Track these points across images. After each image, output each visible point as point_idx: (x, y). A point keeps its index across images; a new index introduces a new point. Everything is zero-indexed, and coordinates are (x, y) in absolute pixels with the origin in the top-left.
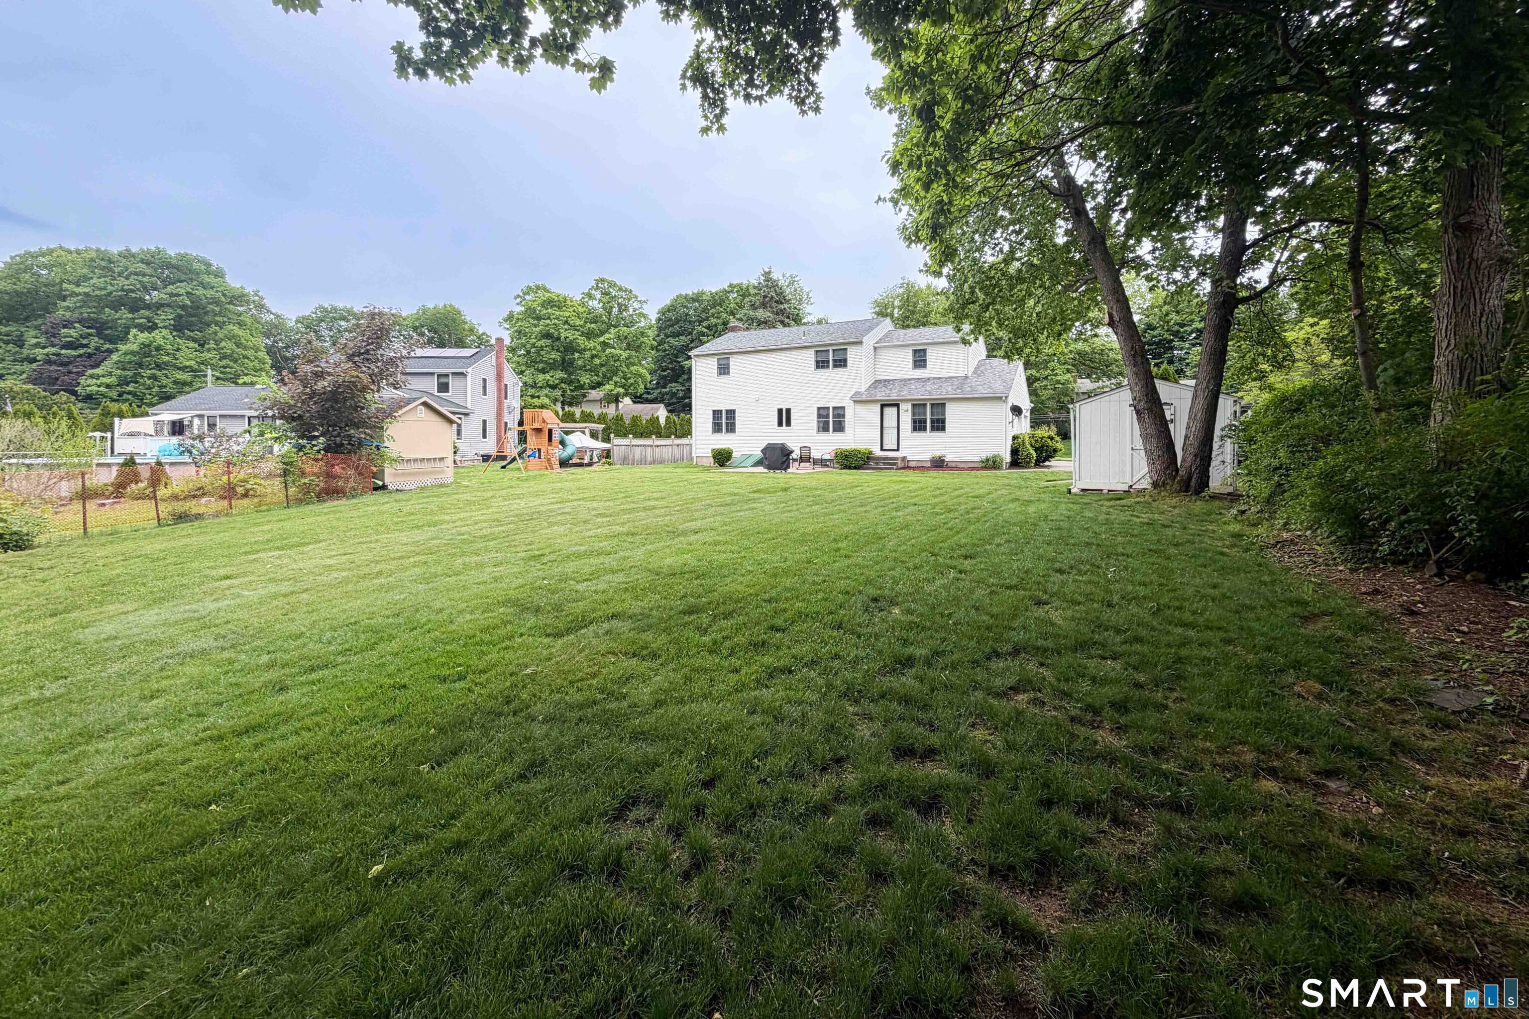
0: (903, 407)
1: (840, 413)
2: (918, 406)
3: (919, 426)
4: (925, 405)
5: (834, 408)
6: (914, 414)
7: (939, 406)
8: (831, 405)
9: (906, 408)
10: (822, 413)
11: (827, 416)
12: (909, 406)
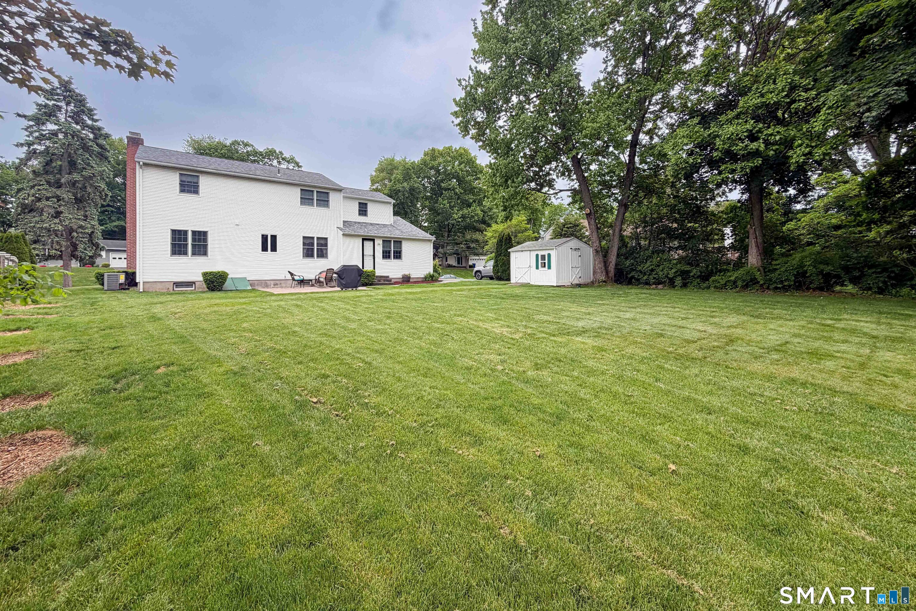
0: (377, 242)
1: (323, 242)
2: (386, 242)
3: (386, 255)
4: (390, 241)
5: (318, 238)
6: (383, 247)
7: (398, 242)
8: (316, 236)
9: (379, 243)
10: (308, 242)
11: (313, 244)
12: (380, 242)
